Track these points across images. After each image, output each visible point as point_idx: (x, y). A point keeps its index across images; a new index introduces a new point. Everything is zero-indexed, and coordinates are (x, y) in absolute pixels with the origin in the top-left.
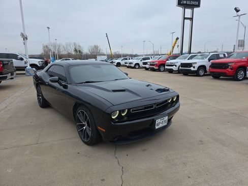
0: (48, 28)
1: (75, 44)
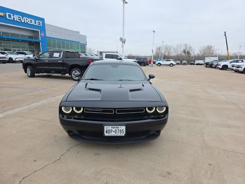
0: (154, 31)
1: (186, 45)
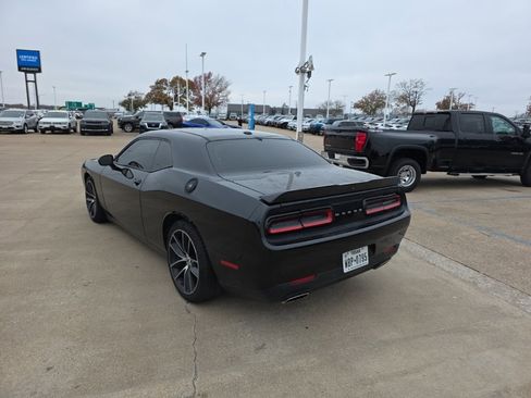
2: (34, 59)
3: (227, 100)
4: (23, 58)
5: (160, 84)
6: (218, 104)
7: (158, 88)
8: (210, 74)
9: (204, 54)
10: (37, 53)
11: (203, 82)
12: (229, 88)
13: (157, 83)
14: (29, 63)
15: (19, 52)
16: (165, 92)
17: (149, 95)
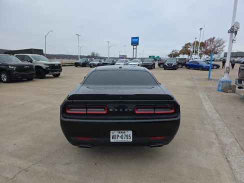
2: (136, 40)
3: (223, 51)
4: (133, 40)
5: (187, 45)
6: (216, 53)
7: (186, 47)
8: (214, 38)
9: (201, 29)
10: (138, 38)
11: (209, 42)
12: (224, 44)
13: (186, 45)
14: (135, 42)
15: (133, 38)
16: (189, 49)
17: (181, 51)
